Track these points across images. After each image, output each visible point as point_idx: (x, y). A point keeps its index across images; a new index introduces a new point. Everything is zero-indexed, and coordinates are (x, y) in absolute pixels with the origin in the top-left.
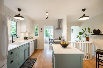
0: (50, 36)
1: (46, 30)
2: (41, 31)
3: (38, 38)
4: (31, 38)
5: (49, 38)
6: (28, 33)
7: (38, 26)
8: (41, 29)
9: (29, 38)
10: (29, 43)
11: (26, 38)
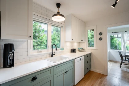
0: (122, 48)
1: (111, 37)
2: (101, 39)
3: (93, 52)
4: (82, 50)
5: (120, 53)
6: (77, 42)
7: (93, 30)
8: (101, 34)
9: (79, 51)
10: (74, 59)
11: (73, 51)
